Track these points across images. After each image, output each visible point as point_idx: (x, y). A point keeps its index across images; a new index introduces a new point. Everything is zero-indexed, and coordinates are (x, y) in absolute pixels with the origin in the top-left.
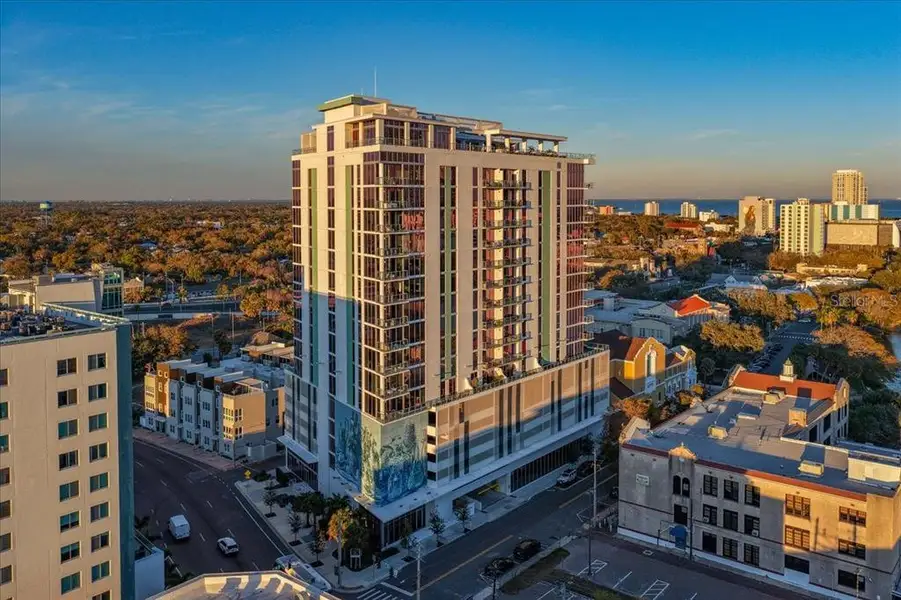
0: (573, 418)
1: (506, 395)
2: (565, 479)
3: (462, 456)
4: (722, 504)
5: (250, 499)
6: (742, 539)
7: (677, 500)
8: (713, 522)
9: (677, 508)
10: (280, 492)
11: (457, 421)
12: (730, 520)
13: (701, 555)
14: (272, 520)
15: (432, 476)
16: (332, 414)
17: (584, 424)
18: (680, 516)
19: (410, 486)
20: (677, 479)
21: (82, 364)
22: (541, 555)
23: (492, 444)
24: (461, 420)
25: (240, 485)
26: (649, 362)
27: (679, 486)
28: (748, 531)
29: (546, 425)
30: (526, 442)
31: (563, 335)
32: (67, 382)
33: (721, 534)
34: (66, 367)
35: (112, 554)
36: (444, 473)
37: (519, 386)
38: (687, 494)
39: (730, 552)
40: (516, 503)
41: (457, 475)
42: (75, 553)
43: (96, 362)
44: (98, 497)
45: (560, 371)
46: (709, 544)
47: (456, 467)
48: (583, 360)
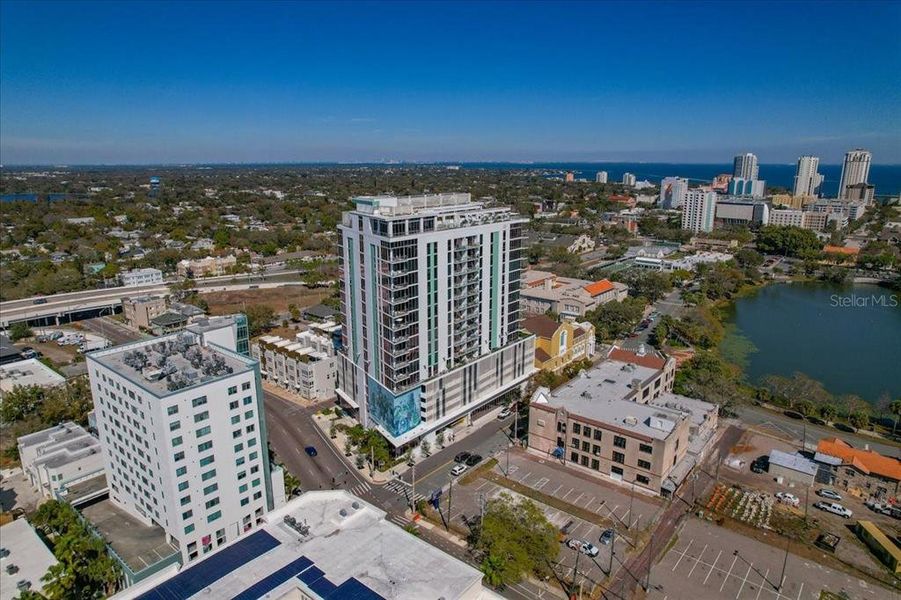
0: (511, 377)
1: (468, 370)
2: (503, 415)
3: (441, 408)
4: (581, 438)
5: (320, 426)
6: (591, 456)
7: (560, 435)
8: (577, 447)
9: (559, 439)
10: (338, 422)
11: (438, 389)
12: (586, 446)
13: (569, 464)
14: (334, 440)
15: (423, 419)
16: (367, 383)
17: (518, 380)
18: (560, 443)
19: (411, 425)
20: (559, 423)
21: (239, 389)
22: (482, 462)
23: (459, 398)
24: (441, 388)
25: (315, 417)
26: (562, 337)
27: (560, 427)
28: (595, 452)
29: (493, 383)
30: (480, 395)
31: (505, 330)
32: (234, 398)
33: (581, 453)
34: (232, 391)
35: (260, 474)
36: (430, 418)
37: (476, 365)
38: (564, 431)
39: (585, 462)
40: (473, 430)
41: (438, 418)
42: (244, 475)
43: (246, 386)
44: (252, 449)
45: (502, 353)
46: (574, 458)
47: (438, 413)
48: (517, 344)
